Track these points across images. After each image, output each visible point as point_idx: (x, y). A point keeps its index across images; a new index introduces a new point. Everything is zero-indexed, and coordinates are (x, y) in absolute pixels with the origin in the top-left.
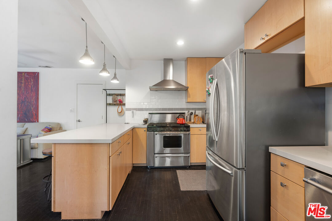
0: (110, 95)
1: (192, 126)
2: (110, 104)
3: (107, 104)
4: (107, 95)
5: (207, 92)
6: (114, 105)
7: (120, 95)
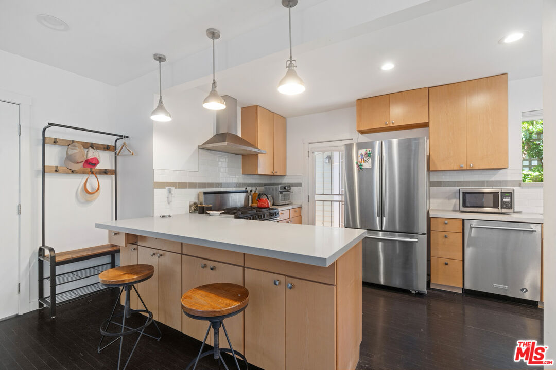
0: (57, 141)
2: (56, 170)
3: (46, 169)
4: (46, 141)
5: (358, 167)
6: (70, 171)
7: (92, 146)
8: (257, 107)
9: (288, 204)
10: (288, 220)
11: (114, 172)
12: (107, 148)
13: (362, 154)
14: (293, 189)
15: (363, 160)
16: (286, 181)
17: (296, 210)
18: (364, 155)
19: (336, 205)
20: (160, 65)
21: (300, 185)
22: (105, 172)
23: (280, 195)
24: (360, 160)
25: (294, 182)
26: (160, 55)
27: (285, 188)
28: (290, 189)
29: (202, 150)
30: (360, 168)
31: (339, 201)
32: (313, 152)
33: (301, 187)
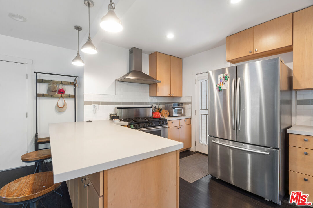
0: (43, 81)
1: (168, 119)
2: (43, 96)
3: (38, 95)
4: (38, 81)
5: (218, 88)
6: (50, 96)
7: (62, 83)
8: (156, 52)
9: (181, 116)
10: (178, 127)
11: (74, 96)
12: (70, 83)
13: (221, 78)
14: (185, 106)
15: (221, 83)
16: (182, 100)
17: (186, 120)
18: (222, 79)
19: (204, 117)
20: (78, 32)
21: (190, 103)
22: (69, 96)
23: (173, 109)
24: (219, 83)
25: (187, 101)
26: (77, 26)
27: (178, 105)
28: (183, 106)
29: (117, 82)
30: (219, 89)
31: (207, 115)
32: (199, 80)
33: (191, 105)
